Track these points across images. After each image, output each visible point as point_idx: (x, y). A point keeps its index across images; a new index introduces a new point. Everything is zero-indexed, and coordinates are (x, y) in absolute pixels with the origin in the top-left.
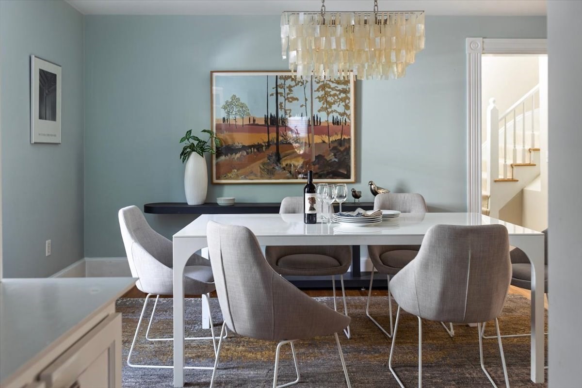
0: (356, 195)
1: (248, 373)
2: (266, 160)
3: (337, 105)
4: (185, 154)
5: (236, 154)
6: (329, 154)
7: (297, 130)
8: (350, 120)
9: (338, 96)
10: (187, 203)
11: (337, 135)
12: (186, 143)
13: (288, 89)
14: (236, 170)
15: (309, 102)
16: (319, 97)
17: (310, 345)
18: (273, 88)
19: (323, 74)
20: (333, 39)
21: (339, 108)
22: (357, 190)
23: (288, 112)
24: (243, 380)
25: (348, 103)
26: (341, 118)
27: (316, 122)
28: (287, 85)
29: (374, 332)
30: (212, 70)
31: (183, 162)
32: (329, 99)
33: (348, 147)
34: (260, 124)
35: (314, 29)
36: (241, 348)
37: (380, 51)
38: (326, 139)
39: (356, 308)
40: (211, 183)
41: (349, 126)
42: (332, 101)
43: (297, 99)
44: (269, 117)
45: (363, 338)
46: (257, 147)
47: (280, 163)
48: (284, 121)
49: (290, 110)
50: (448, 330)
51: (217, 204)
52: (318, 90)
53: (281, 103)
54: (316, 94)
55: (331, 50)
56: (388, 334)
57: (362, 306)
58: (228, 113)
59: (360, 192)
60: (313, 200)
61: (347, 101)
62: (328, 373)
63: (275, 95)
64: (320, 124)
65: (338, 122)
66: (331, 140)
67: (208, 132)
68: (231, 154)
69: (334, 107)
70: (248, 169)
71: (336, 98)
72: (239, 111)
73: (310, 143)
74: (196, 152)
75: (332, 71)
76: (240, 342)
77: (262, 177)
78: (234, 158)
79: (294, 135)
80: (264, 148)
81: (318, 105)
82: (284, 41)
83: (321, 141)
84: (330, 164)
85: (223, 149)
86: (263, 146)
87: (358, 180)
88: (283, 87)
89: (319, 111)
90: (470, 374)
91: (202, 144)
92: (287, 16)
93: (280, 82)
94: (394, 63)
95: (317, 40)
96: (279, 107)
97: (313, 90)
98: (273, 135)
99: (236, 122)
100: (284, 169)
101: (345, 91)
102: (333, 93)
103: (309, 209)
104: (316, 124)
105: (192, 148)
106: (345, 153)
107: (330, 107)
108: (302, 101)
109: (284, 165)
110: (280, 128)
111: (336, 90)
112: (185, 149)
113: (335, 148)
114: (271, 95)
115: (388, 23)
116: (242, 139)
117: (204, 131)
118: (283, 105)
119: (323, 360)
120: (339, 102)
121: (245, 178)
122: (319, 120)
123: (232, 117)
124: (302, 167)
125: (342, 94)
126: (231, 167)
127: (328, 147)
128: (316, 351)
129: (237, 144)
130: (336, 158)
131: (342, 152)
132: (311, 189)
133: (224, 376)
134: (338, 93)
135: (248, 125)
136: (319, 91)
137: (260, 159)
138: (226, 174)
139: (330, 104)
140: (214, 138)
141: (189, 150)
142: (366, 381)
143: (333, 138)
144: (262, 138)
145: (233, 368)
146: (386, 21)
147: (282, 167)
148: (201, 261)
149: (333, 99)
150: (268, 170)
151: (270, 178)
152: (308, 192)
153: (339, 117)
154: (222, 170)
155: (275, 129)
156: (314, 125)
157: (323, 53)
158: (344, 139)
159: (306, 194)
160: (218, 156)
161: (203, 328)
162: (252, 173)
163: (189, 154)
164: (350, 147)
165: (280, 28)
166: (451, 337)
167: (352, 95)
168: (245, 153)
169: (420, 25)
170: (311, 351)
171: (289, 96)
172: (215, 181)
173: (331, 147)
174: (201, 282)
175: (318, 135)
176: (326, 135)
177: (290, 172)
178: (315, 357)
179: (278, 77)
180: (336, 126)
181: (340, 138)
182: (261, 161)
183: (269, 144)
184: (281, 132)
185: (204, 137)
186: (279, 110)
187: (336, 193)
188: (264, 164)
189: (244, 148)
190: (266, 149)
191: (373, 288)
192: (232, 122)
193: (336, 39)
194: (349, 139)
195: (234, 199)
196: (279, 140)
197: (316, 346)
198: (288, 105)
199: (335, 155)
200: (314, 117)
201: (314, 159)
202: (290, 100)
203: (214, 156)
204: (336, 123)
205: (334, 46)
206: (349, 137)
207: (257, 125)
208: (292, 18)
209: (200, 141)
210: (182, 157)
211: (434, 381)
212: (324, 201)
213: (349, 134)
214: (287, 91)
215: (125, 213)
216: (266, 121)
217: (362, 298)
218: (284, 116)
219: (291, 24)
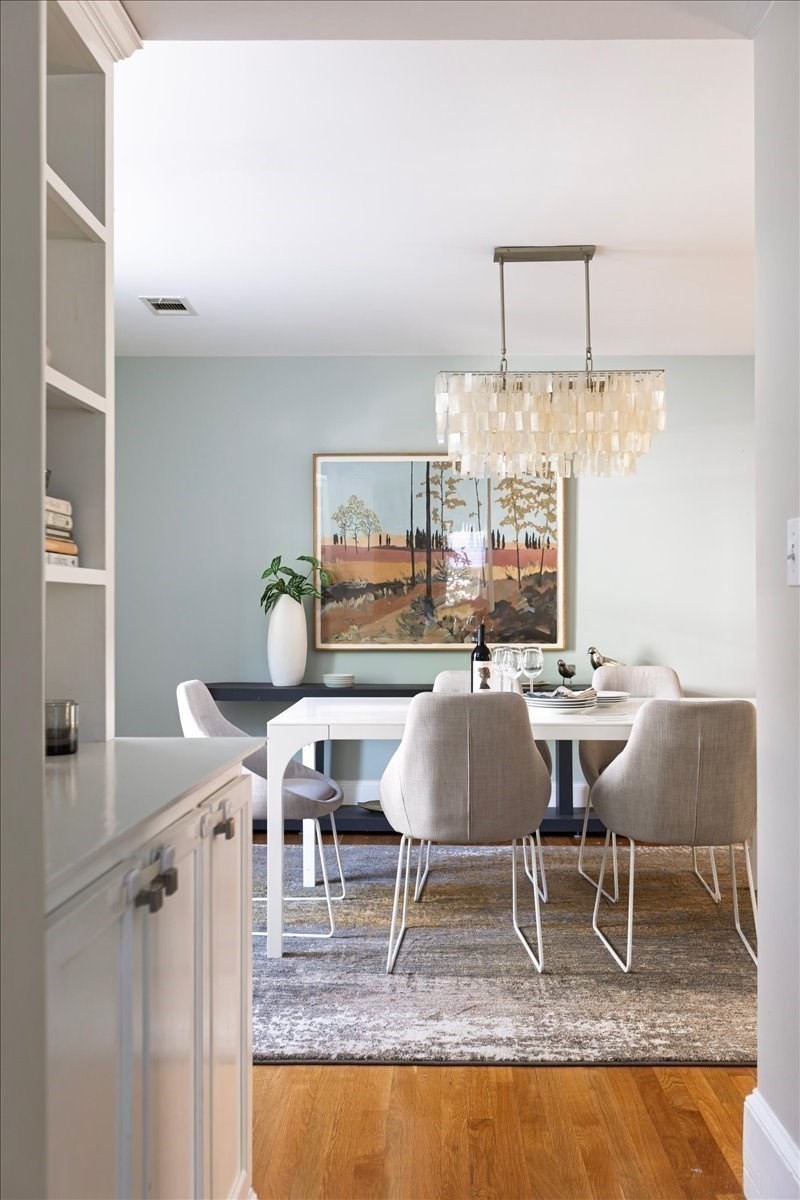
0: (566, 672)
1: (381, 942)
2: (408, 609)
3: (533, 512)
4: (269, 598)
5: (356, 598)
6: (519, 600)
7: (465, 554)
8: (556, 539)
9: (534, 498)
10: (271, 684)
11: (534, 566)
12: (273, 579)
13: (447, 486)
14: (355, 627)
15: (484, 510)
16: (501, 500)
17: (480, 909)
18: (422, 484)
19: (504, 469)
20: (519, 415)
21: (537, 518)
22: (568, 663)
23: (448, 525)
24: (372, 951)
25: (553, 510)
26: (542, 536)
27: (496, 543)
28: (446, 477)
29: (588, 895)
30: (316, 452)
31: (266, 611)
32: (520, 503)
33: (552, 587)
34: (398, 545)
35: (489, 399)
36: (368, 912)
37: (594, 433)
38: (514, 572)
39: (562, 863)
40: (312, 647)
41: (555, 551)
42: (525, 507)
43: (463, 503)
44: (415, 534)
45: (569, 903)
46: (393, 586)
47: (433, 615)
48: (440, 541)
49: (452, 522)
50: (712, 893)
51: (324, 685)
52: (500, 487)
53: (436, 510)
54: (496, 495)
55: (516, 432)
56: (610, 898)
57: (573, 860)
58: (344, 526)
59: (574, 666)
60: (486, 673)
61: (552, 506)
62: (508, 945)
63: (425, 495)
64: (503, 547)
65: (535, 543)
66: (522, 575)
67: (308, 559)
68: (348, 599)
69: (528, 517)
70: (377, 625)
71: (532, 500)
72: (362, 523)
73: (486, 579)
74: (288, 595)
75: (516, 465)
76: (367, 905)
77: (401, 638)
78: (353, 606)
79: (461, 565)
80: (405, 588)
81: (499, 513)
82: (440, 418)
83: (505, 577)
84: (522, 617)
85: (334, 591)
86: (403, 585)
87: (569, 646)
88: (438, 481)
89: (502, 524)
90: (735, 949)
91: (298, 580)
92: (445, 379)
93: (433, 473)
94: (616, 453)
95: (493, 416)
96: (432, 516)
97: (492, 488)
98: (421, 566)
99: (357, 542)
100: (440, 624)
101: (549, 490)
102: (526, 491)
103: (479, 686)
104: (496, 546)
105: (282, 588)
106: (547, 599)
107: (522, 517)
108: (472, 507)
109: (440, 619)
110: (433, 554)
111: (532, 487)
112: (269, 589)
113: (529, 589)
114: (417, 496)
115: (606, 389)
116: (366, 573)
117: (302, 558)
118: (439, 513)
119: (501, 929)
120: (538, 507)
121: (372, 640)
122: (501, 539)
123: (349, 534)
124: (473, 623)
125: (542, 493)
126: (347, 621)
127: (517, 588)
128: (490, 917)
129: (357, 581)
130: (531, 606)
131: (542, 596)
132: (483, 654)
133: (345, 946)
134: (535, 492)
135: (377, 547)
136: (502, 489)
137: (397, 608)
138: (339, 633)
139: (521, 512)
140: (318, 571)
141: (275, 591)
142: (567, 955)
143: (525, 572)
144: (400, 571)
145: (357, 937)
146: (602, 385)
147: (436, 621)
148: (303, 771)
149: (527, 503)
150: (412, 627)
151: (415, 642)
152: (477, 659)
153: (537, 535)
154: (332, 626)
155: (425, 554)
156: (493, 548)
157: (503, 436)
158: (546, 572)
159: (475, 662)
160: (323, 603)
161: (305, 885)
162: (384, 631)
163: (276, 598)
164: (555, 588)
165: (434, 398)
166: (716, 904)
167: (559, 496)
168: (373, 598)
169: (657, 393)
170: (481, 917)
171: (449, 498)
172: (320, 645)
173: (523, 587)
174: (308, 799)
175: (501, 565)
176: (514, 565)
177: (451, 631)
178: (488, 925)
179: (431, 465)
180: (531, 550)
181: (538, 571)
182: (400, 611)
183: (413, 582)
184: (434, 561)
185: (302, 569)
186: (432, 522)
187: (525, 661)
188: (404, 617)
189: (370, 587)
190: (408, 589)
191: (589, 835)
192: (350, 542)
193: (523, 414)
194: (555, 574)
195: (353, 677)
196: (432, 575)
197: (491, 912)
198: (448, 514)
199: (529, 601)
200: (493, 534)
201: (492, 608)
202: (452, 504)
203: (318, 602)
204: (531, 544)
205: (520, 427)
206: (555, 570)
207: (394, 548)
208: (454, 380)
209: (295, 576)
210: (265, 603)
211: (674, 957)
212: (505, 674)
213: (554, 564)
214: (446, 488)
215: (187, 689)
216: (409, 542)
217: (574, 849)
218: (440, 533)
219: (452, 389)
